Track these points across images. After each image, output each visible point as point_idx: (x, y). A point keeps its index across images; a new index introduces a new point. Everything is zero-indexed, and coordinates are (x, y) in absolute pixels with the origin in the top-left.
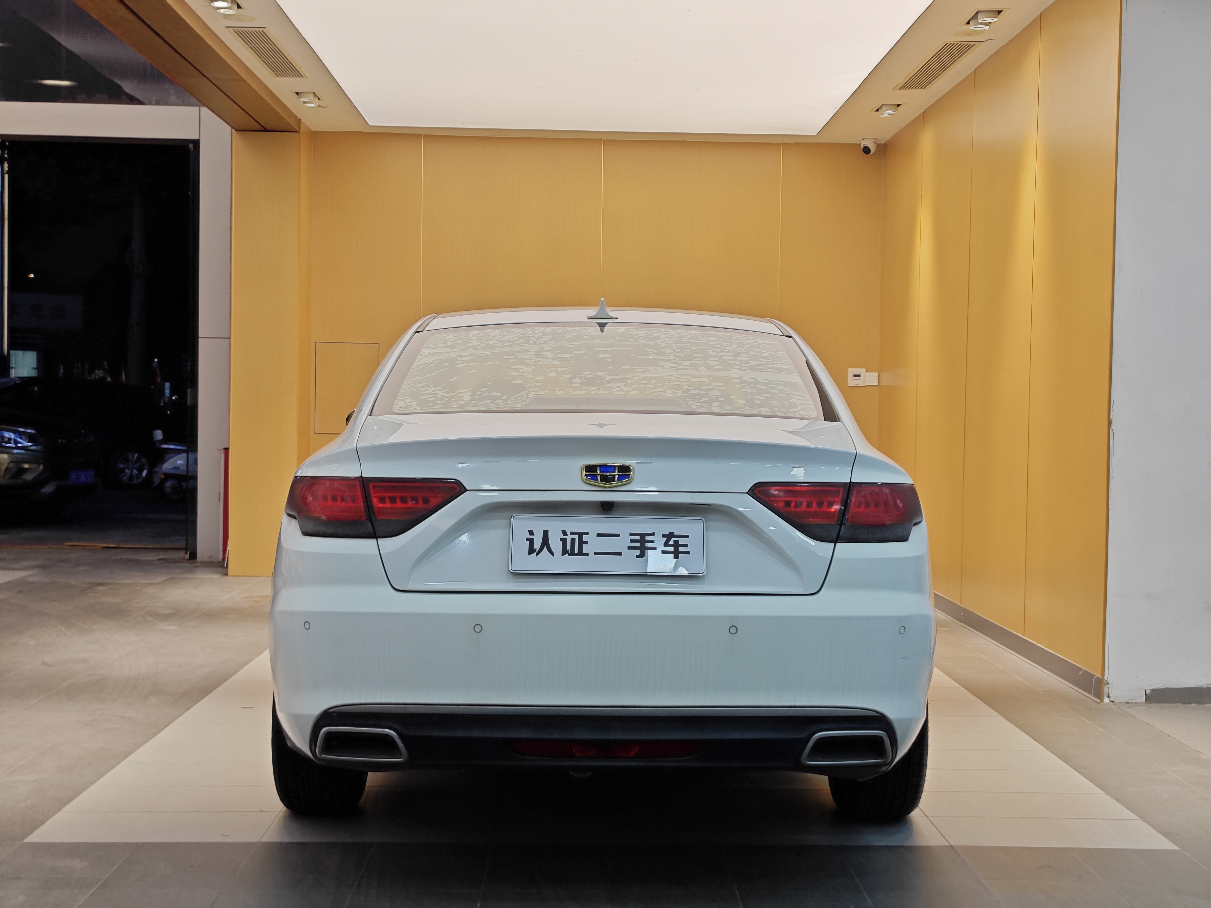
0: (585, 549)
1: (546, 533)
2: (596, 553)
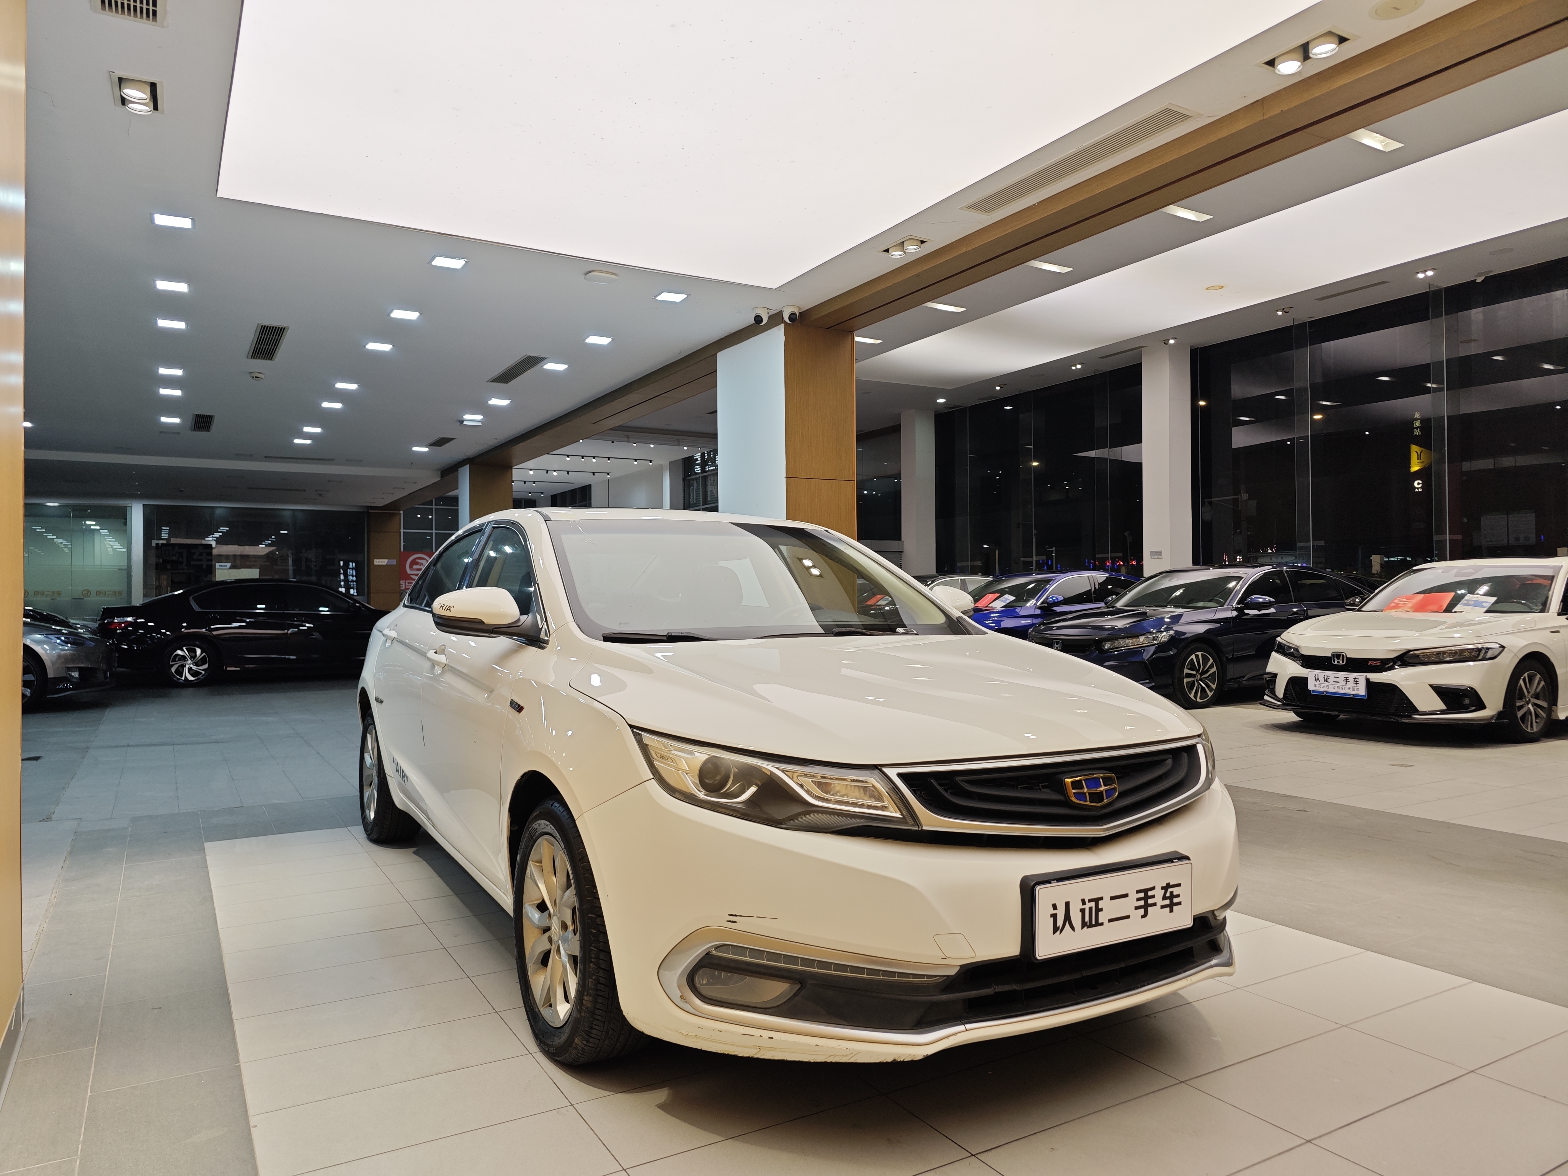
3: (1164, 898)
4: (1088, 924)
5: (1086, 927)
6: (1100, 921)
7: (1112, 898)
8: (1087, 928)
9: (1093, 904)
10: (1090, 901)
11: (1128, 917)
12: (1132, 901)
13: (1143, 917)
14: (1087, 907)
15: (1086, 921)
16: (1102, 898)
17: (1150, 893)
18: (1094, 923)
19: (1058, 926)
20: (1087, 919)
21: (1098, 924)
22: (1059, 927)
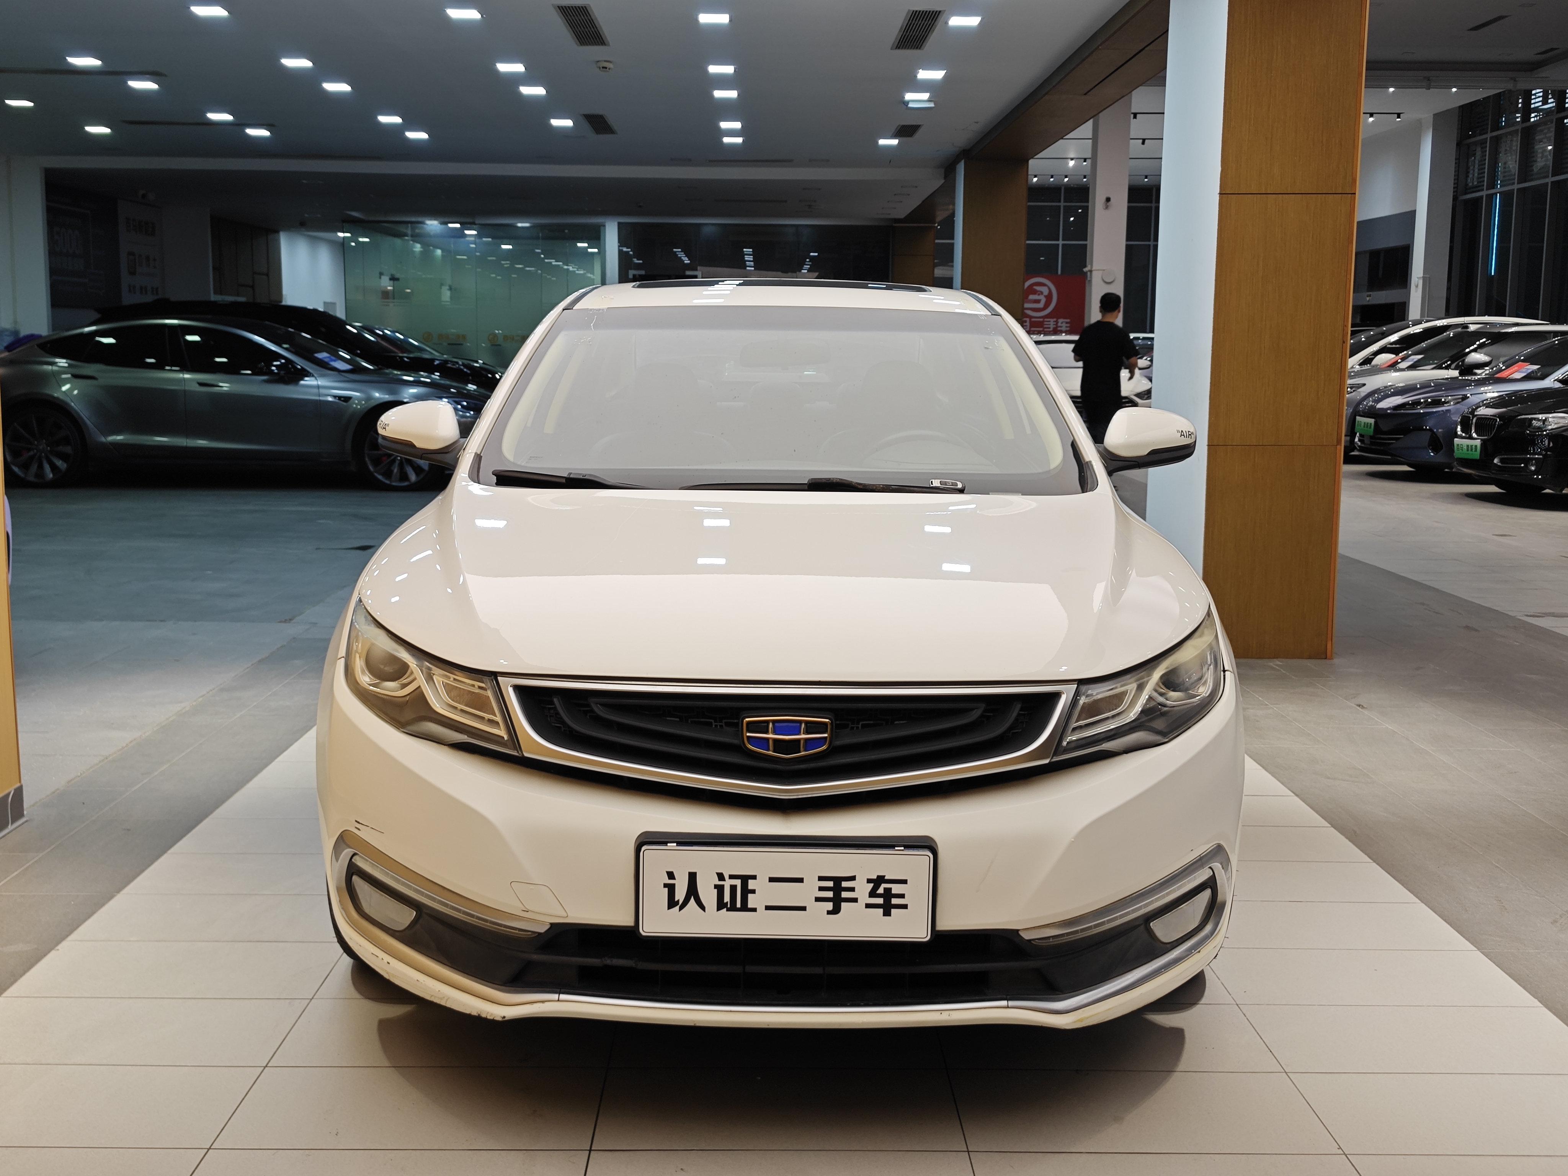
3: (873, 894)
4: (729, 906)
5: (725, 909)
6: (750, 906)
7: (772, 880)
8: (727, 911)
9: (738, 883)
10: (732, 877)
11: (803, 909)
12: (810, 889)
13: (829, 913)
14: (727, 884)
15: (725, 901)
16: (754, 877)
17: (844, 884)
18: (739, 905)
19: (676, 900)
20: (727, 898)
21: (745, 908)
22: (678, 901)
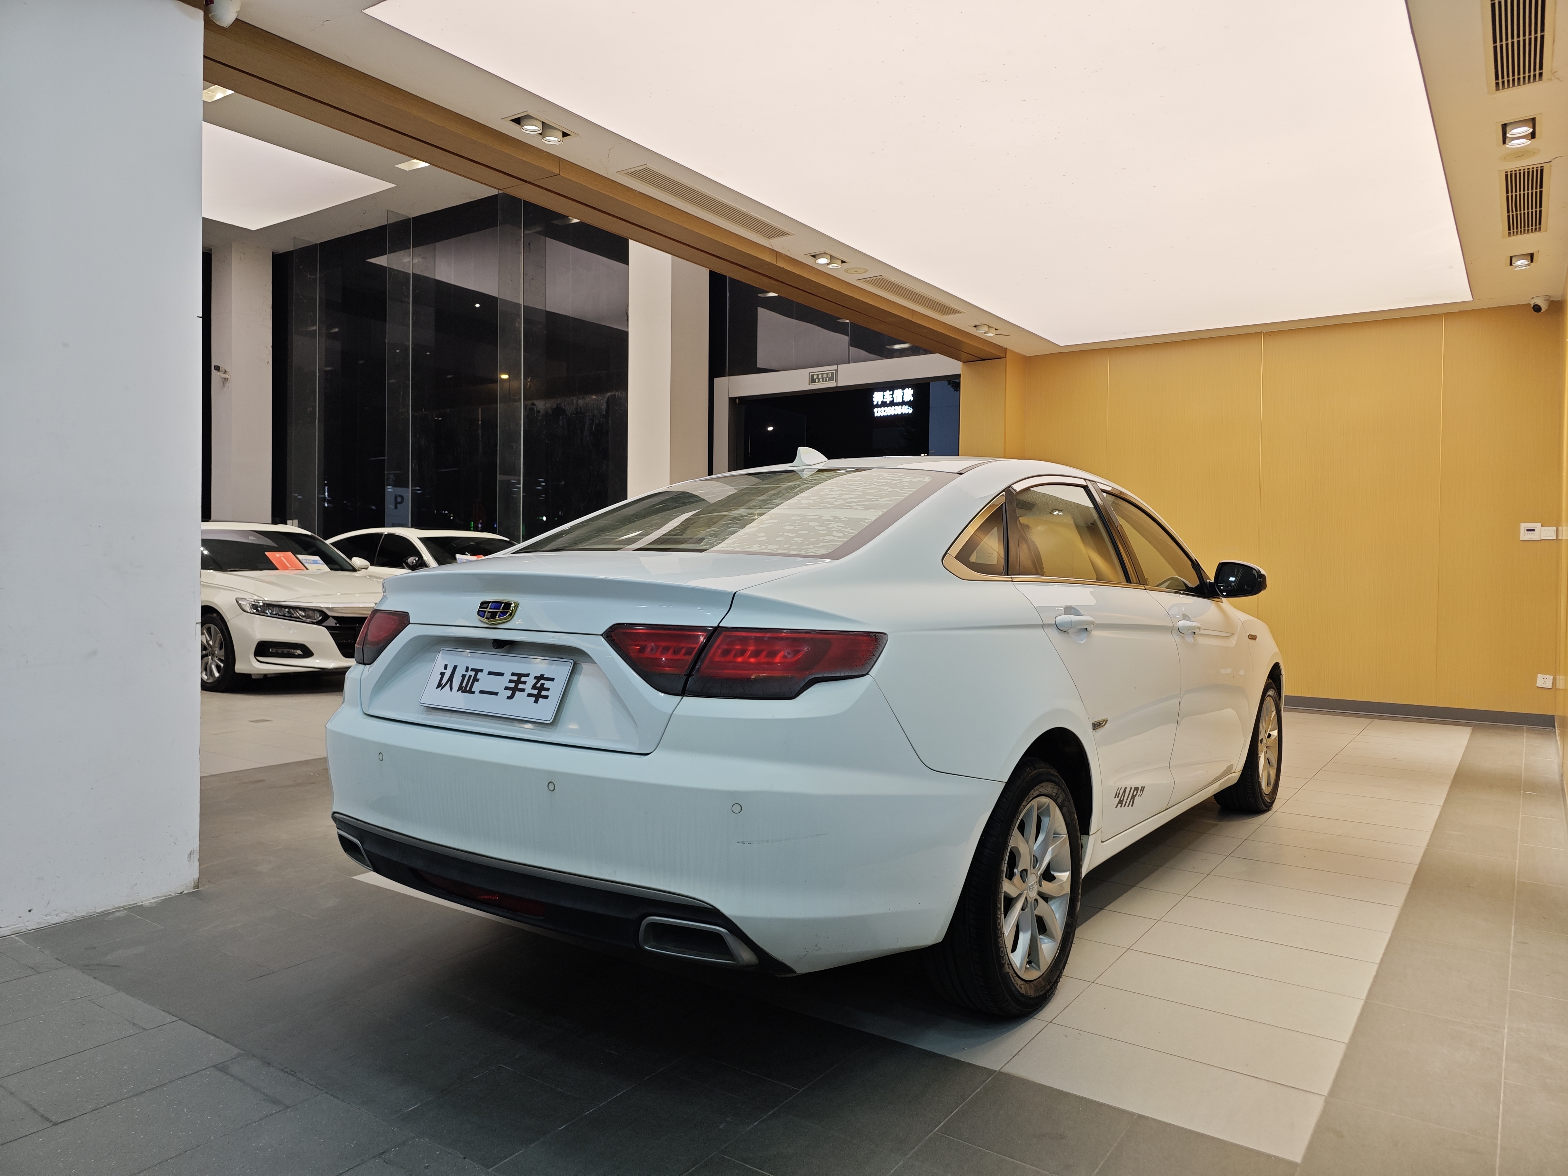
0: (477, 687)
1: (455, 667)
2: (481, 692)
